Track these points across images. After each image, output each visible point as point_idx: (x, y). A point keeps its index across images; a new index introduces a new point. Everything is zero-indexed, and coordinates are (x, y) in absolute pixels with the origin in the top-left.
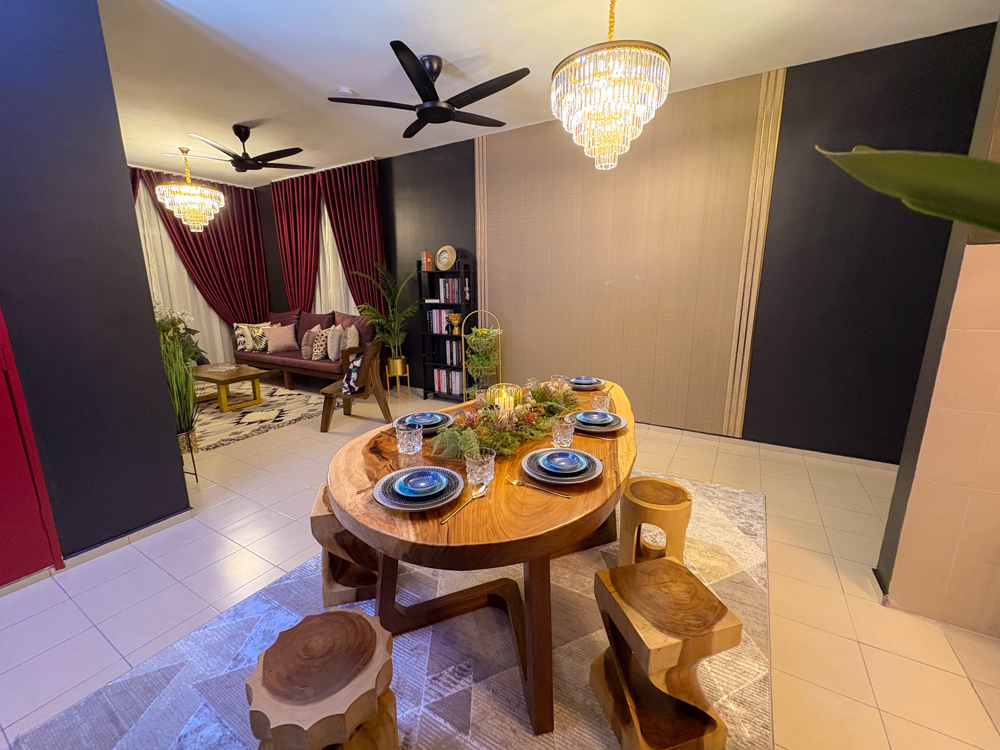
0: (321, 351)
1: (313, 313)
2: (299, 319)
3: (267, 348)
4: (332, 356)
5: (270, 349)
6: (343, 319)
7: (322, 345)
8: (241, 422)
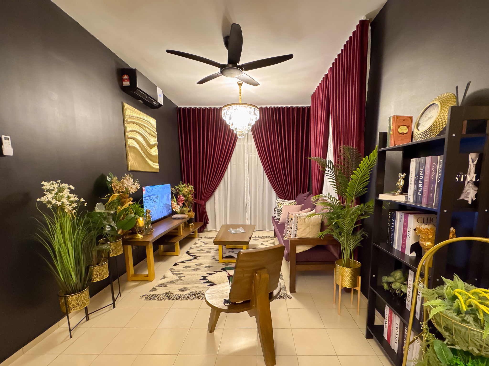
8: (207, 278)
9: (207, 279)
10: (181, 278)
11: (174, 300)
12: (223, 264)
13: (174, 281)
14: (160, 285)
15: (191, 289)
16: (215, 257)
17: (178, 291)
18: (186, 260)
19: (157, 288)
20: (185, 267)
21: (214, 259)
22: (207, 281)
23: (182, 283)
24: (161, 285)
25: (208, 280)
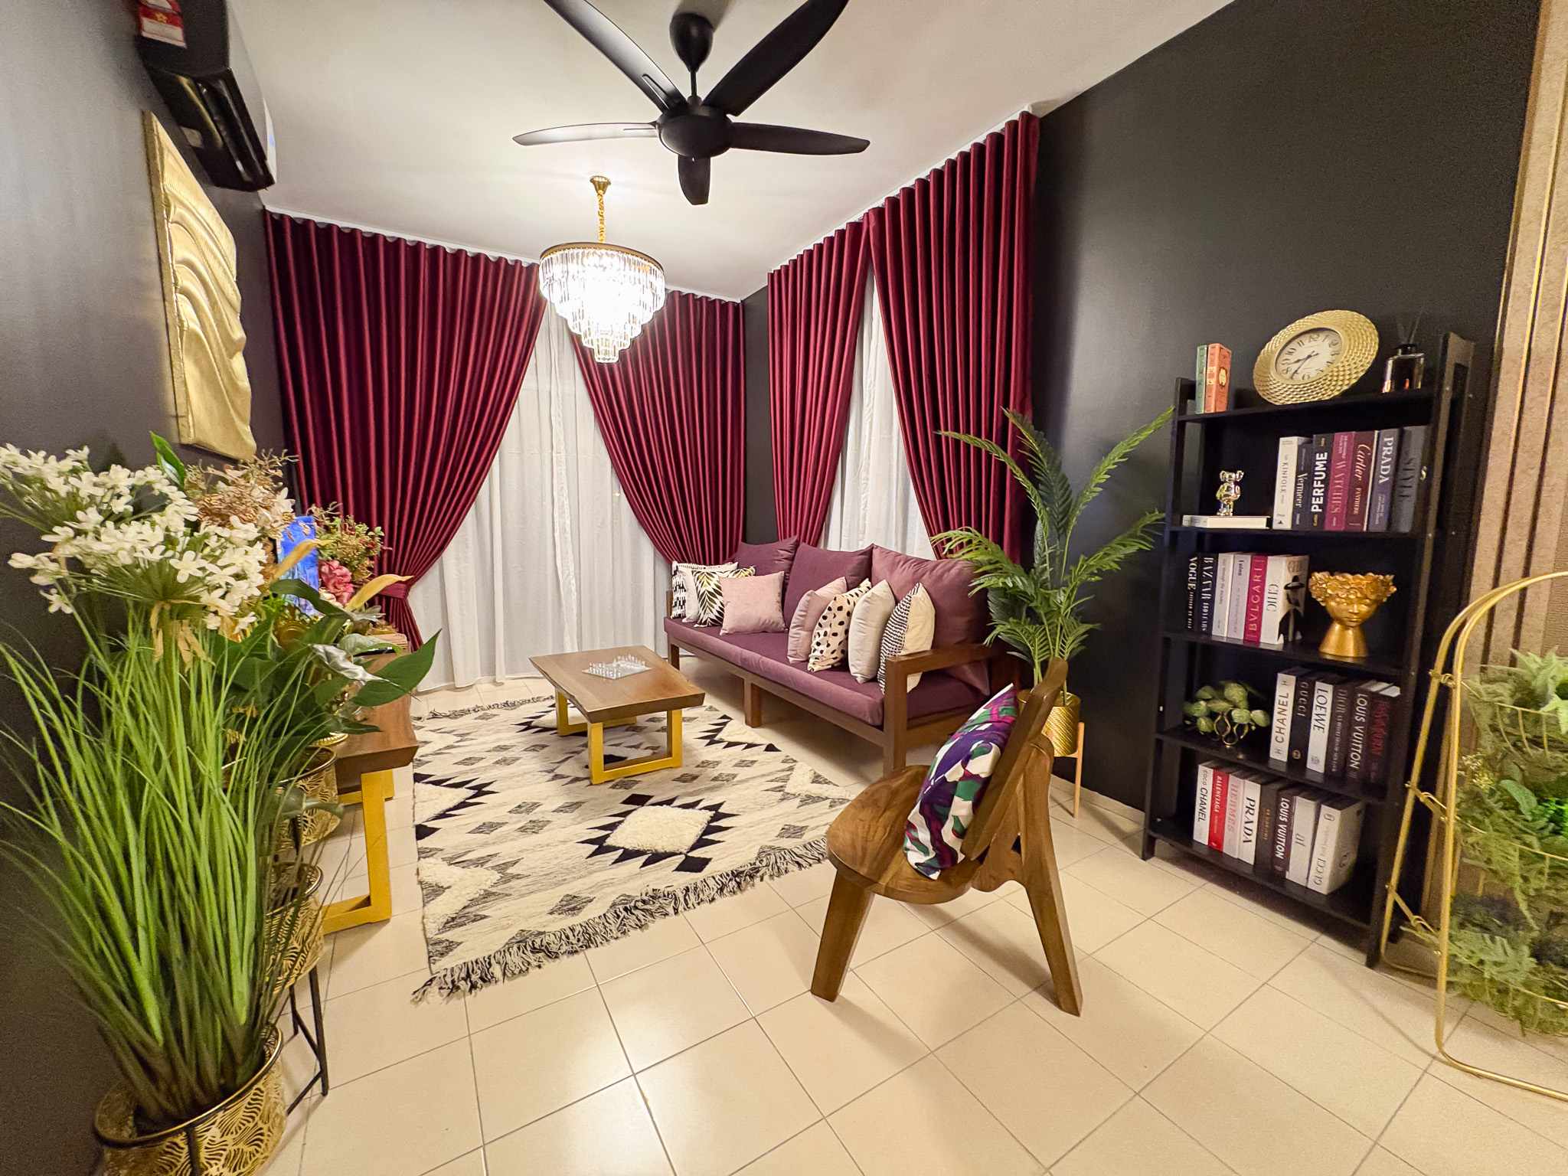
0: (831, 648)
1: (822, 547)
2: (792, 559)
3: (722, 620)
4: (858, 667)
5: (727, 625)
6: (893, 566)
7: (835, 634)
8: (609, 842)
9: (614, 849)
10: (511, 871)
11: (576, 952)
12: (610, 784)
13: (494, 890)
14: (448, 922)
15: (597, 895)
16: (558, 771)
17: (556, 915)
18: (451, 805)
19: (450, 935)
20: (479, 830)
21: (556, 777)
22: (621, 851)
23: (535, 887)
24: (453, 919)
25: (619, 848)
